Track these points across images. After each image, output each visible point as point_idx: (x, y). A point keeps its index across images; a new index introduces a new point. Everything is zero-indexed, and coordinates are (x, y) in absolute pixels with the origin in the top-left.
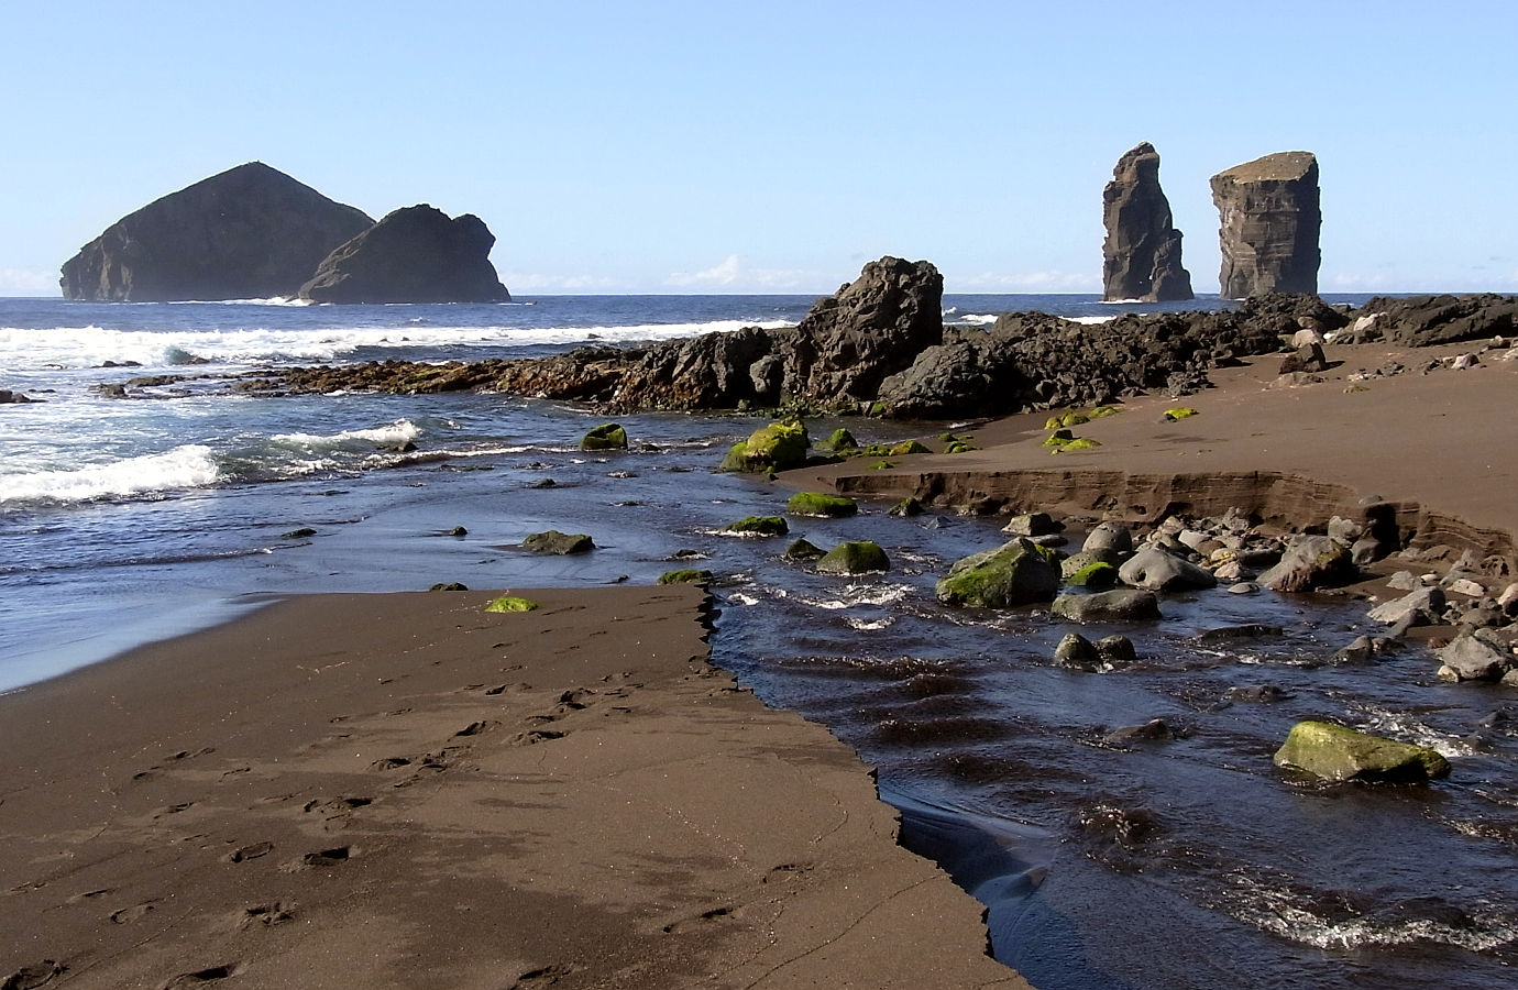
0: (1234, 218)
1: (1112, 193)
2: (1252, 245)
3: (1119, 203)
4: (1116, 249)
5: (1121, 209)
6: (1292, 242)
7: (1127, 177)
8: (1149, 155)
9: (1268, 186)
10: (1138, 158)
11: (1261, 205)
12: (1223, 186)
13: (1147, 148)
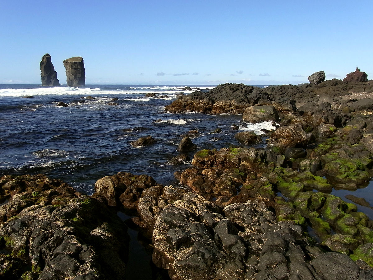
0: (69, 69)
1: (42, 63)
2: (73, 75)
3: (43, 66)
4: (43, 75)
5: (44, 67)
6: (81, 74)
7: (45, 60)
8: (49, 56)
9: (75, 63)
10: (47, 56)
11: (74, 67)
12: (66, 63)
13: (48, 55)
